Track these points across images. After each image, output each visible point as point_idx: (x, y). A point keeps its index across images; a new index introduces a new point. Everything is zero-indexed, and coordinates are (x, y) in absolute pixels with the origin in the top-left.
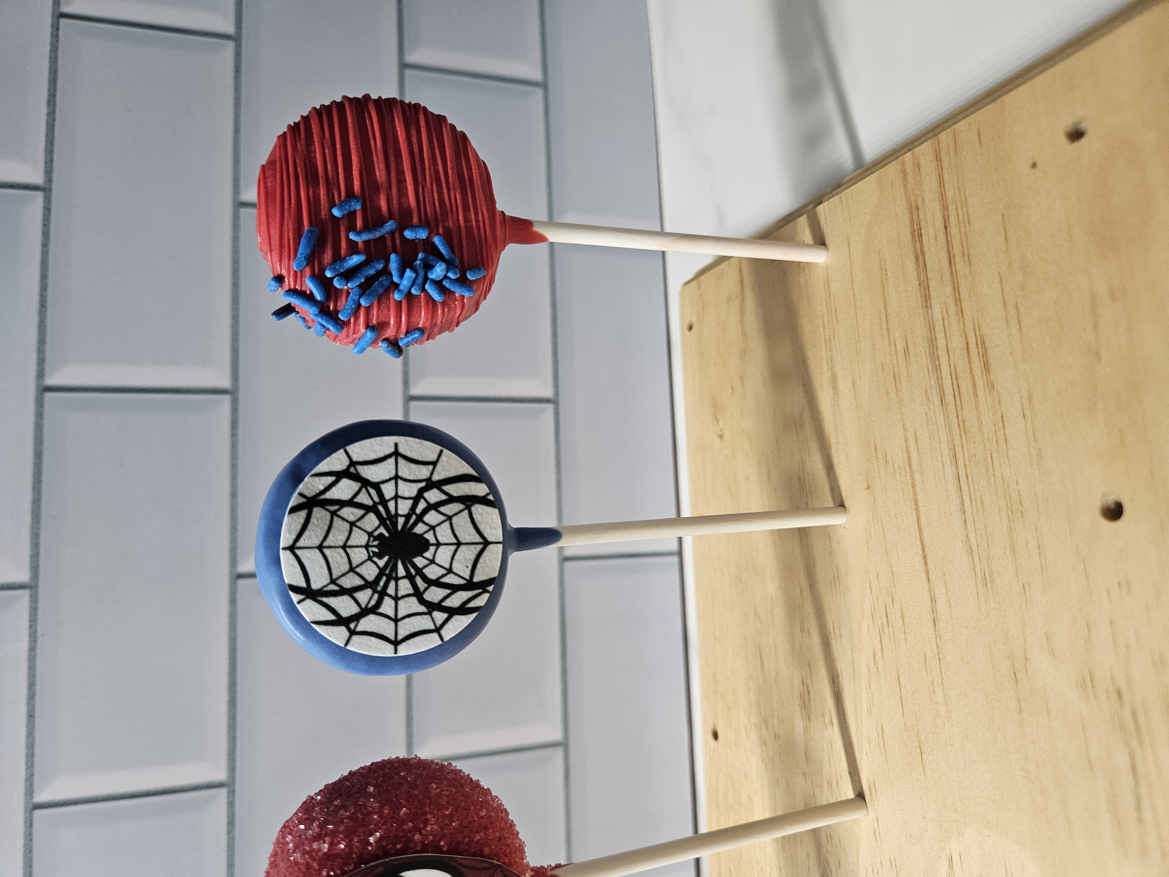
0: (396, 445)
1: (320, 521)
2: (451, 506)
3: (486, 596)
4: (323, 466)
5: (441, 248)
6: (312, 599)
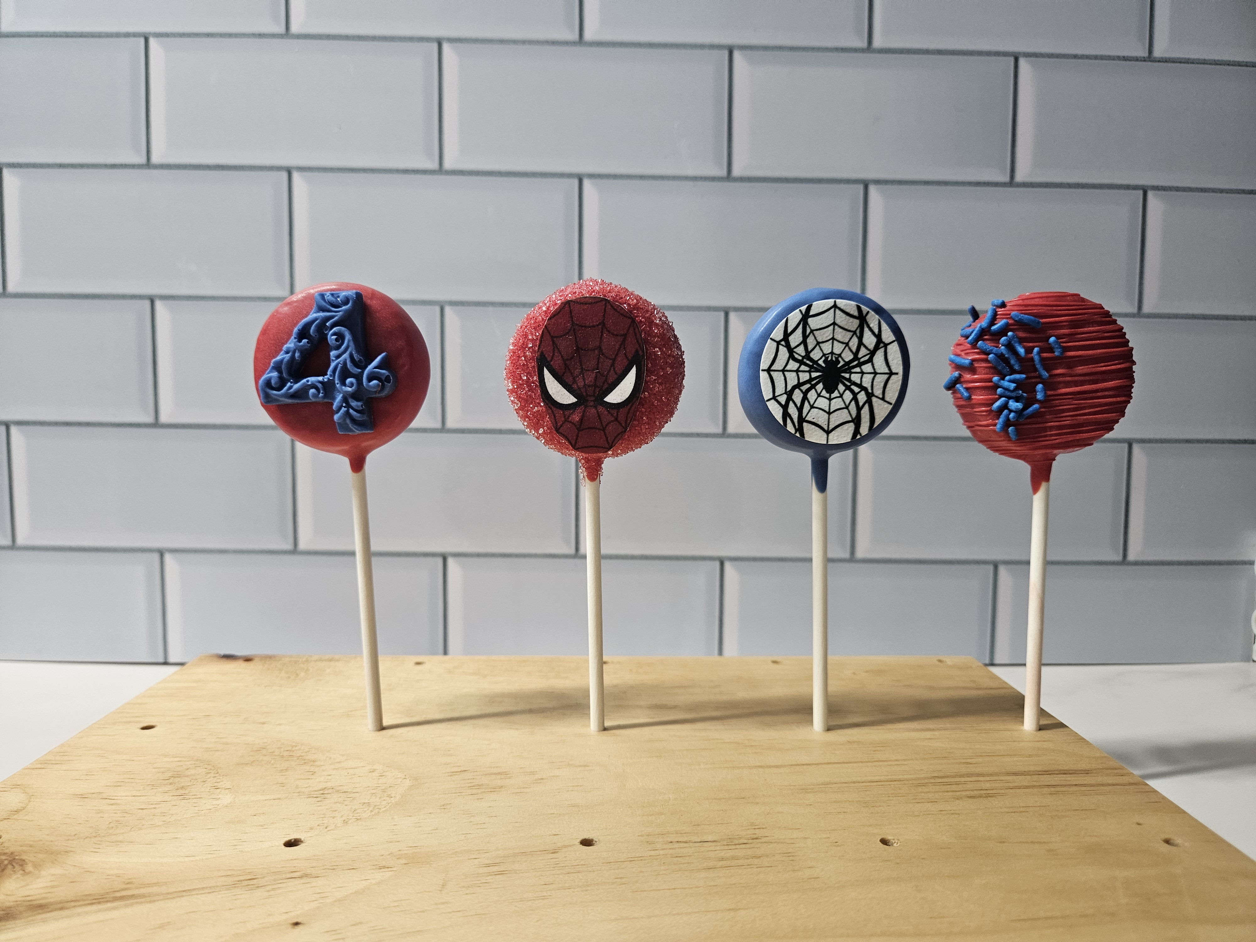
0: (897, 374)
1: (851, 324)
2: (855, 409)
3: (793, 431)
4: (885, 326)
5: (1031, 409)
6: (802, 318)
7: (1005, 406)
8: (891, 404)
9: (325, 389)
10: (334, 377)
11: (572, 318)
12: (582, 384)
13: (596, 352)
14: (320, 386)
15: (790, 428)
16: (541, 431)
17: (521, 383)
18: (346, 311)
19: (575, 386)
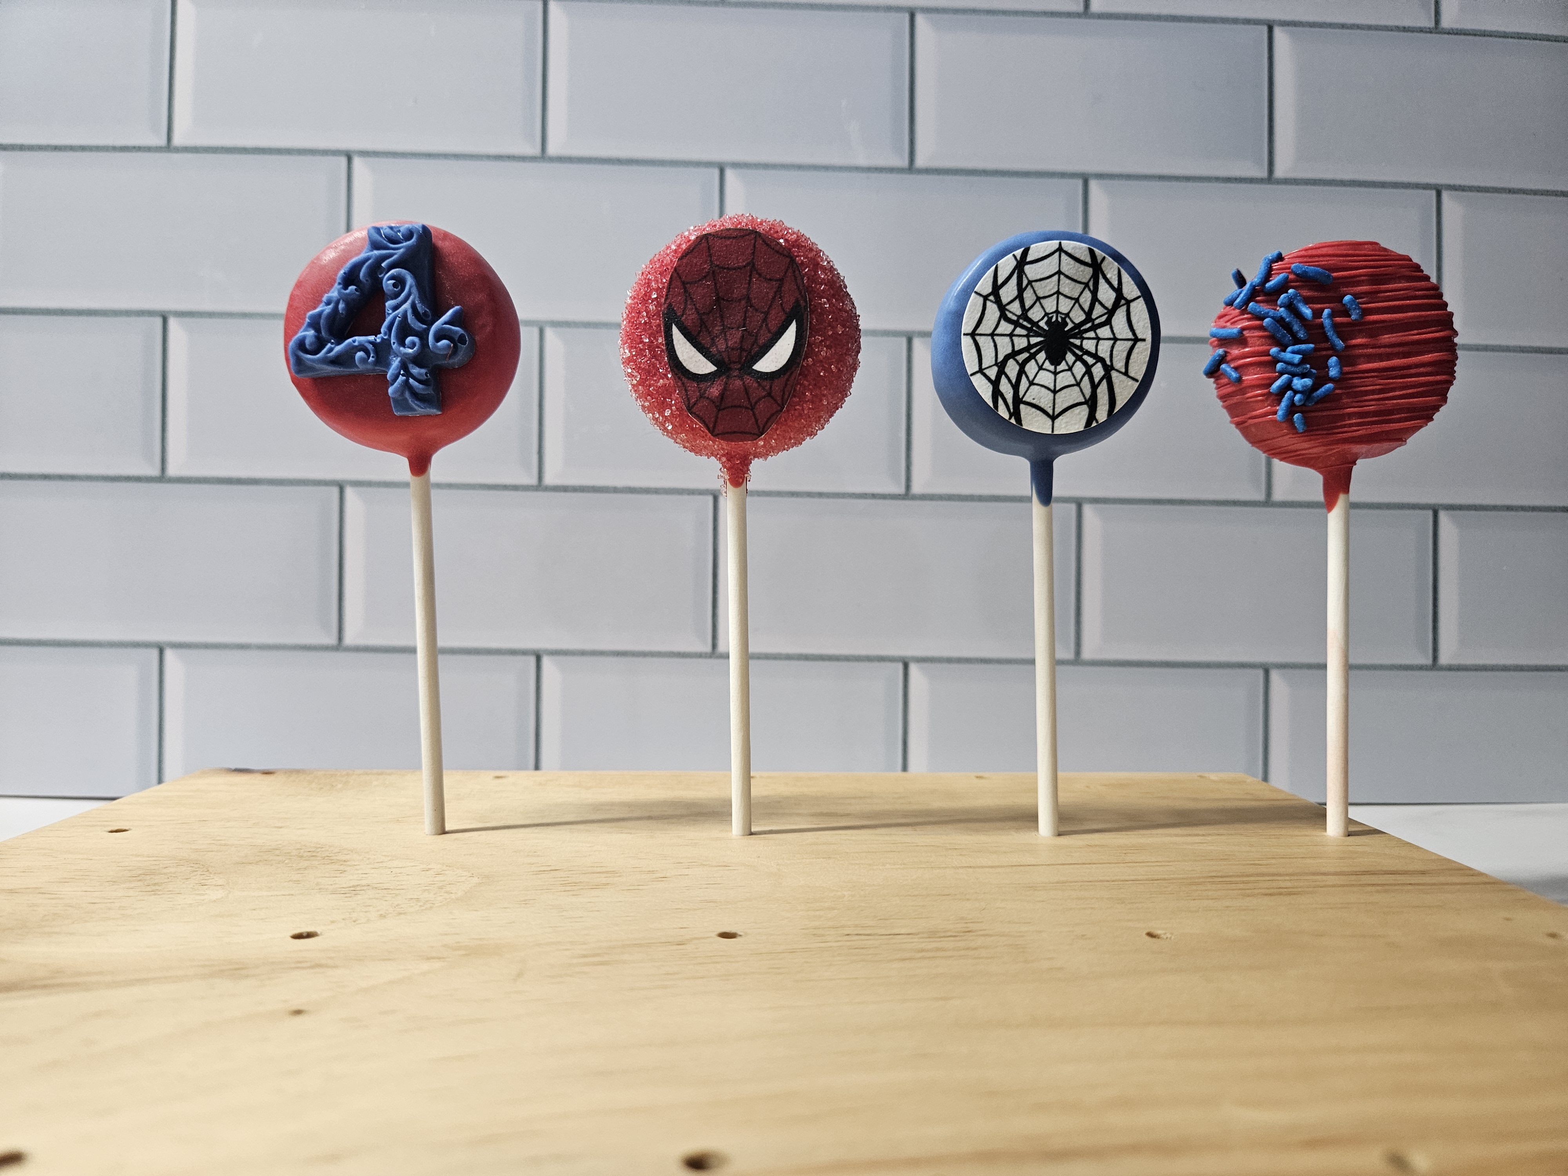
0: (1144, 340)
1: (1081, 273)
2: (1089, 386)
3: (1006, 416)
4: (1126, 278)
5: (1323, 389)
6: (1016, 265)
7: (1288, 386)
8: (1137, 381)
9: (377, 352)
10: (390, 336)
11: (711, 257)
12: (724, 347)
13: (743, 302)
14: (370, 347)
15: (1003, 412)
16: (667, 413)
17: (642, 347)
18: (408, 248)
19: (714, 350)
